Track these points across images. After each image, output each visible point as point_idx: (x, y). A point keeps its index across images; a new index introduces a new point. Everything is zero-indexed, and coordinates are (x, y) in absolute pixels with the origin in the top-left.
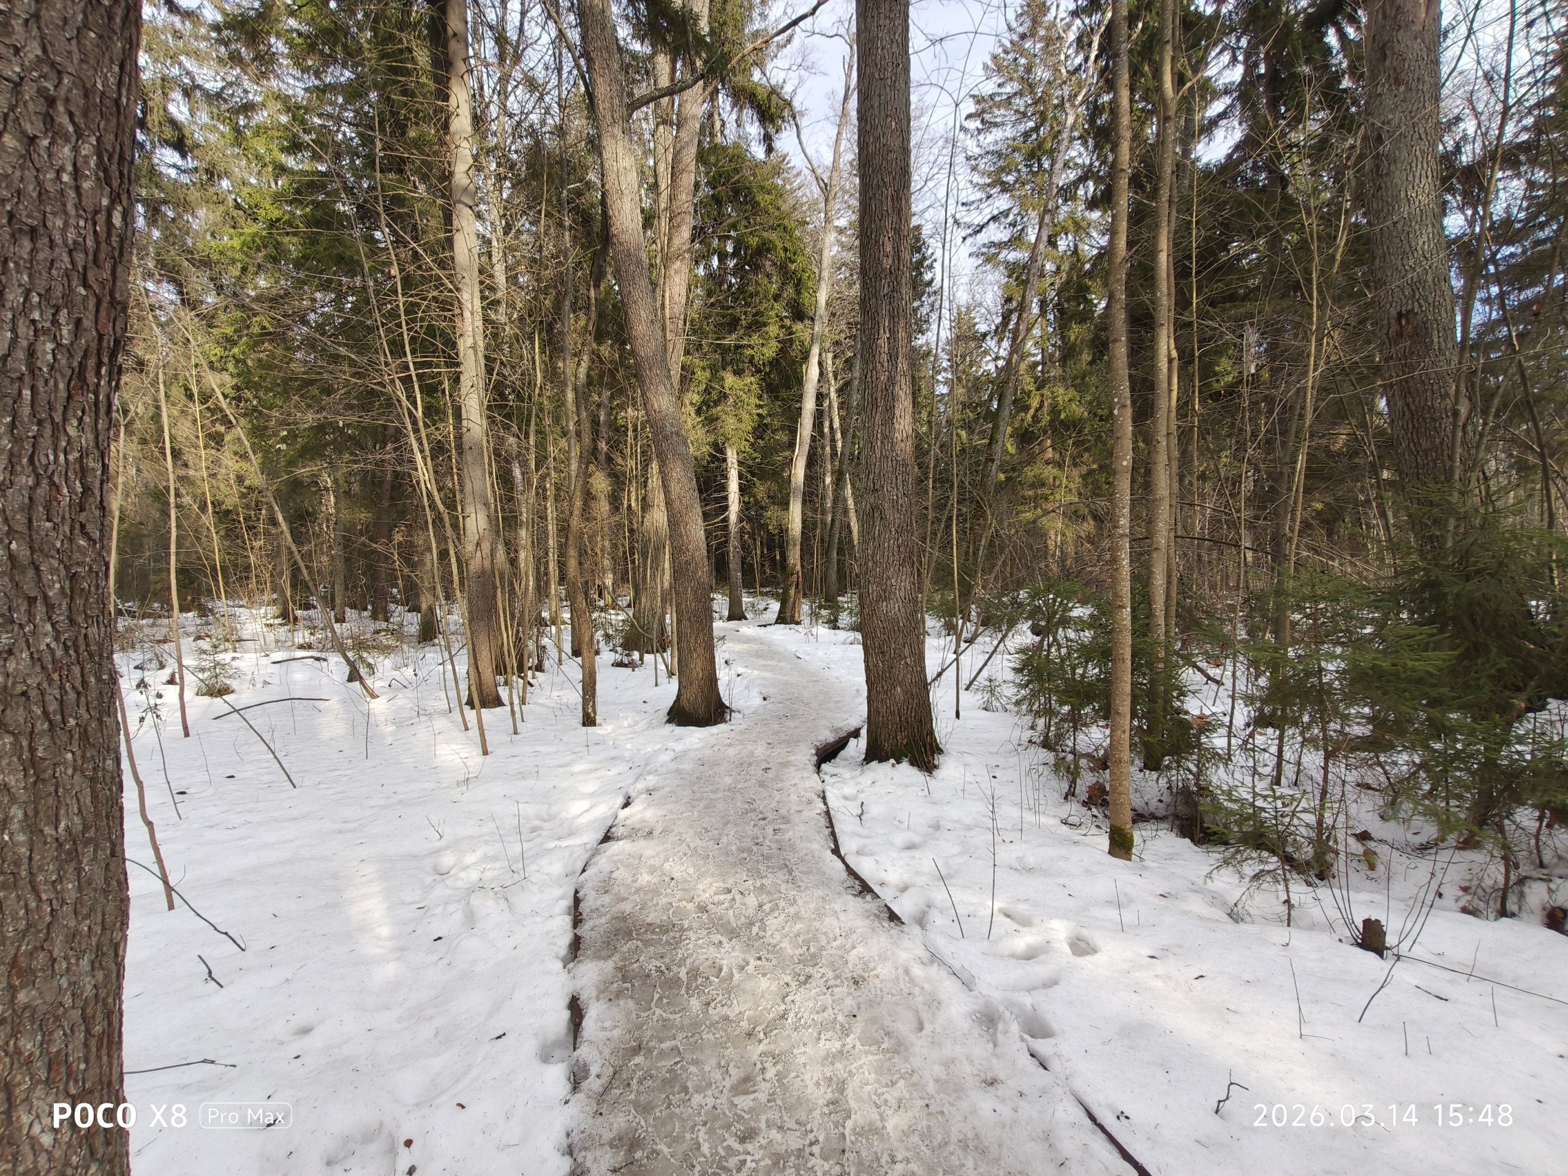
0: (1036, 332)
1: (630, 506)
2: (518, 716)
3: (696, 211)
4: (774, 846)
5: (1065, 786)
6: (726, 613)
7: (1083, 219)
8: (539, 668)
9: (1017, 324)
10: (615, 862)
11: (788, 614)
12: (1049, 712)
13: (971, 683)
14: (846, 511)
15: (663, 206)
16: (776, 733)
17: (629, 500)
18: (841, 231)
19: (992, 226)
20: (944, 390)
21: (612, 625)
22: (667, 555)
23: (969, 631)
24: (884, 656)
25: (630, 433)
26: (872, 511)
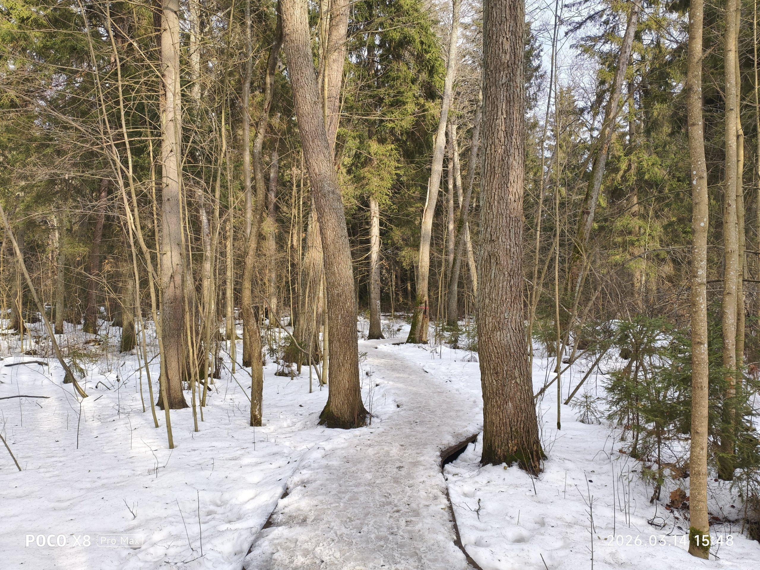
0: (626, 109)
1: (292, 246)
2: (199, 416)
3: (351, 12)
4: (406, 535)
5: (651, 491)
6: (367, 333)
7: (664, 19)
8: (217, 375)
9: (609, 102)
10: (276, 545)
11: (417, 336)
12: (638, 428)
13: (570, 398)
14: (465, 252)
15: (325, 8)
16: (408, 437)
17: (292, 241)
18: (466, 27)
19: (589, 24)
20: (548, 154)
21: (276, 342)
22: (322, 288)
23: (568, 353)
24: (498, 376)
25: (294, 188)
26: (488, 258)
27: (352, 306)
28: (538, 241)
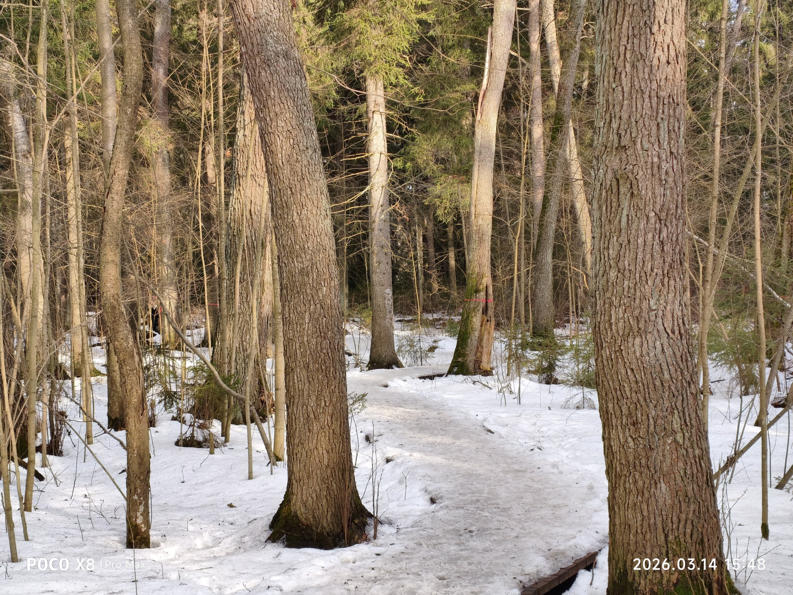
1: (205, 177)
2: (18, 530)
6: (366, 356)
8: (54, 448)
11: (471, 359)
13: (787, 476)
14: (567, 183)
16: (453, 560)
17: (204, 167)
21: (175, 377)
22: (268, 262)
23: (782, 387)
24: (637, 430)
25: (206, 53)
26: (615, 183)
27: (332, 295)
28: (717, 154)
